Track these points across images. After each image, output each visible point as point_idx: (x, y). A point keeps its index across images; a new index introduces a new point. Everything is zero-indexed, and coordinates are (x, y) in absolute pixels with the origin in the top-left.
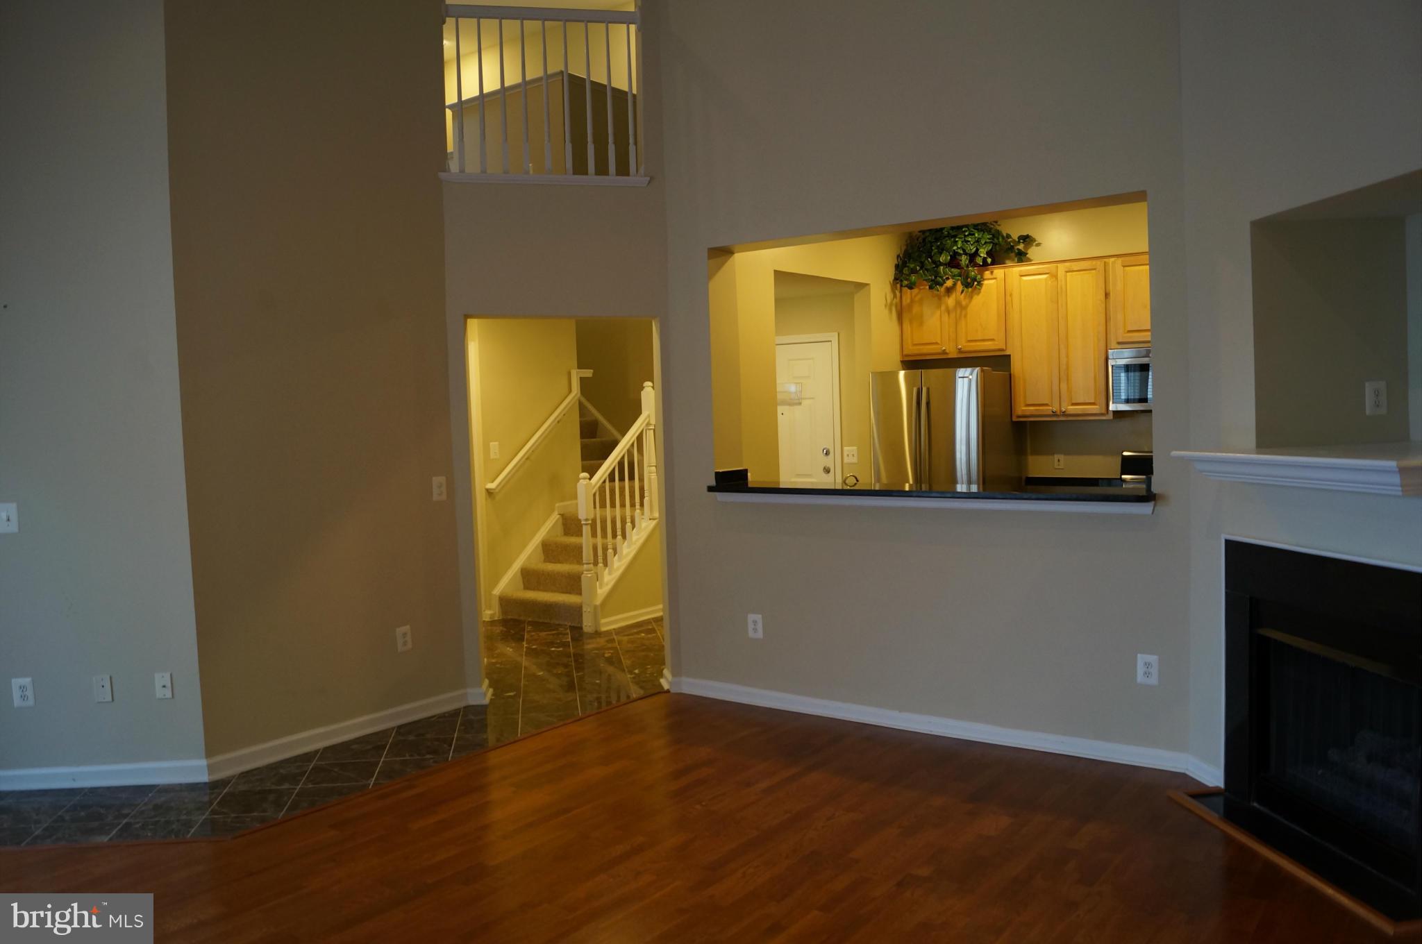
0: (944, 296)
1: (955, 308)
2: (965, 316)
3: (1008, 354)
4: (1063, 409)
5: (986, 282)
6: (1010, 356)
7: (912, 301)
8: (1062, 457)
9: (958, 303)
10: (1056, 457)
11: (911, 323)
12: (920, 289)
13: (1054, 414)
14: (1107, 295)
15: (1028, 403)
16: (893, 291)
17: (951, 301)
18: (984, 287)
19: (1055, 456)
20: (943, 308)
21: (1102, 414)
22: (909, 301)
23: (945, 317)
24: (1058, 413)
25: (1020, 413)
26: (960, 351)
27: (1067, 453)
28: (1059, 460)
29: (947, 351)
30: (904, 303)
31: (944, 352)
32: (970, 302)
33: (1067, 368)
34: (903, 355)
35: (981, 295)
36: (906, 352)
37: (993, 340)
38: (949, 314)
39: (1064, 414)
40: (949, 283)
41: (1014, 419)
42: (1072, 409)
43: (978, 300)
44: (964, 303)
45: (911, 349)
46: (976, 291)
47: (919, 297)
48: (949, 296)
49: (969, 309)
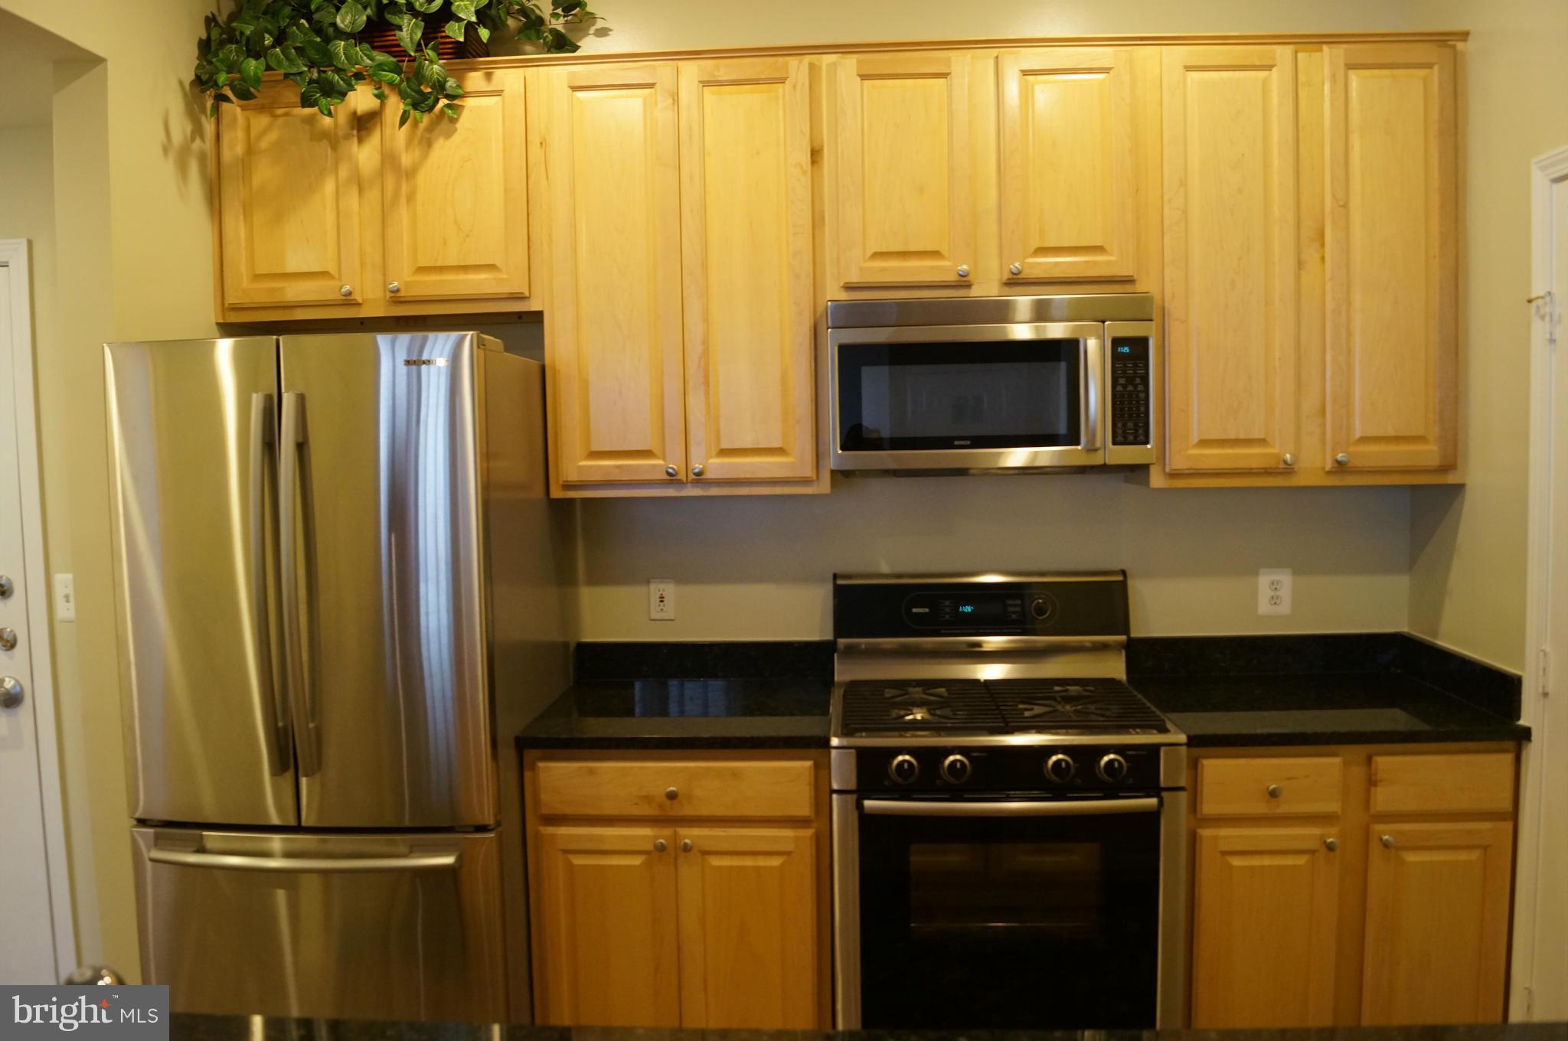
0: (347, 137)
1: (381, 173)
2: (411, 198)
3: (534, 306)
4: (698, 467)
5: (470, 103)
6: (539, 315)
7: (250, 150)
8: (669, 589)
9: (389, 159)
10: (656, 589)
11: (247, 210)
12: (275, 117)
13: (672, 479)
14: (816, 154)
15: (595, 447)
16: (193, 112)
17: (366, 154)
18: (465, 121)
19: (653, 587)
20: (344, 172)
21: (805, 481)
22: (240, 149)
23: (352, 201)
24: (682, 476)
25: (573, 476)
26: (396, 298)
27: (681, 579)
28: (662, 599)
29: (357, 297)
30: (227, 155)
31: (348, 301)
32: (425, 156)
33: (706, 353)
34: (226, 308)
35: (456, 138)
36: (231, 299)
37: (492, 267)
38: (361, 190)
39: (699, 478)
40: (362, 98)
41: (556, 493)
42: (716, 466)
43: (445, 150)
44: (406, 160)
45: (245, 289)
46: (445, 124)
47: (272, 136)
48: (360, 141)
49: (421, 178)
